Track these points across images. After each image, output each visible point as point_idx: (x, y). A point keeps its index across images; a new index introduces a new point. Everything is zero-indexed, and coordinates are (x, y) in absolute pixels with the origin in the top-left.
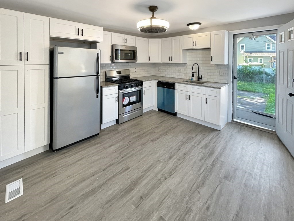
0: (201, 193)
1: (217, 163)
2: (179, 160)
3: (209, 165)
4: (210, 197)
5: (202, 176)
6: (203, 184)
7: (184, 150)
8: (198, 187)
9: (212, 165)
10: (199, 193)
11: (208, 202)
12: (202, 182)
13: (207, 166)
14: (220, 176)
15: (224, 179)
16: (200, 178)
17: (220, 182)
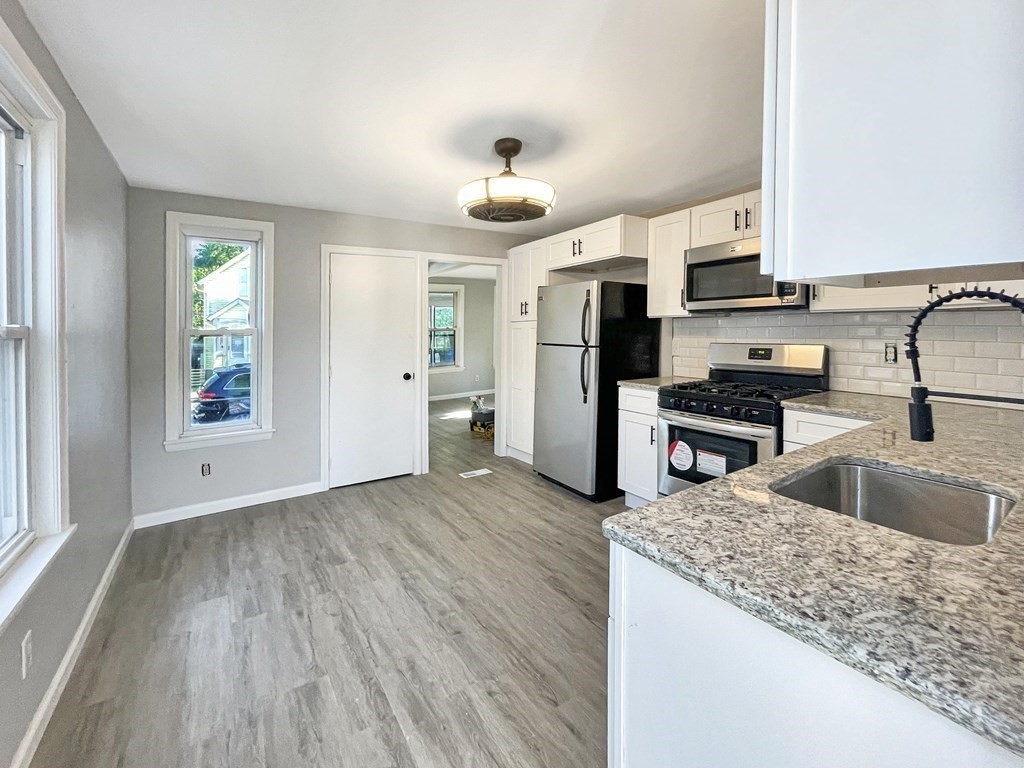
0: (331, 618)
1: (368, 703)
2: (442, 613)
3: (378, 671)
4: (310, 627)
5: (362, 637)
6: (343, 631)
7: (476, 637)
8: (345, 618)
9: (372, 682)
10: (334, 615)
11: (306, 619)
12: (348, 631)
13: (377, 666)
14: (327, 678)
15: (313, 679)
16: (359, 632)
17: (317, 666)
